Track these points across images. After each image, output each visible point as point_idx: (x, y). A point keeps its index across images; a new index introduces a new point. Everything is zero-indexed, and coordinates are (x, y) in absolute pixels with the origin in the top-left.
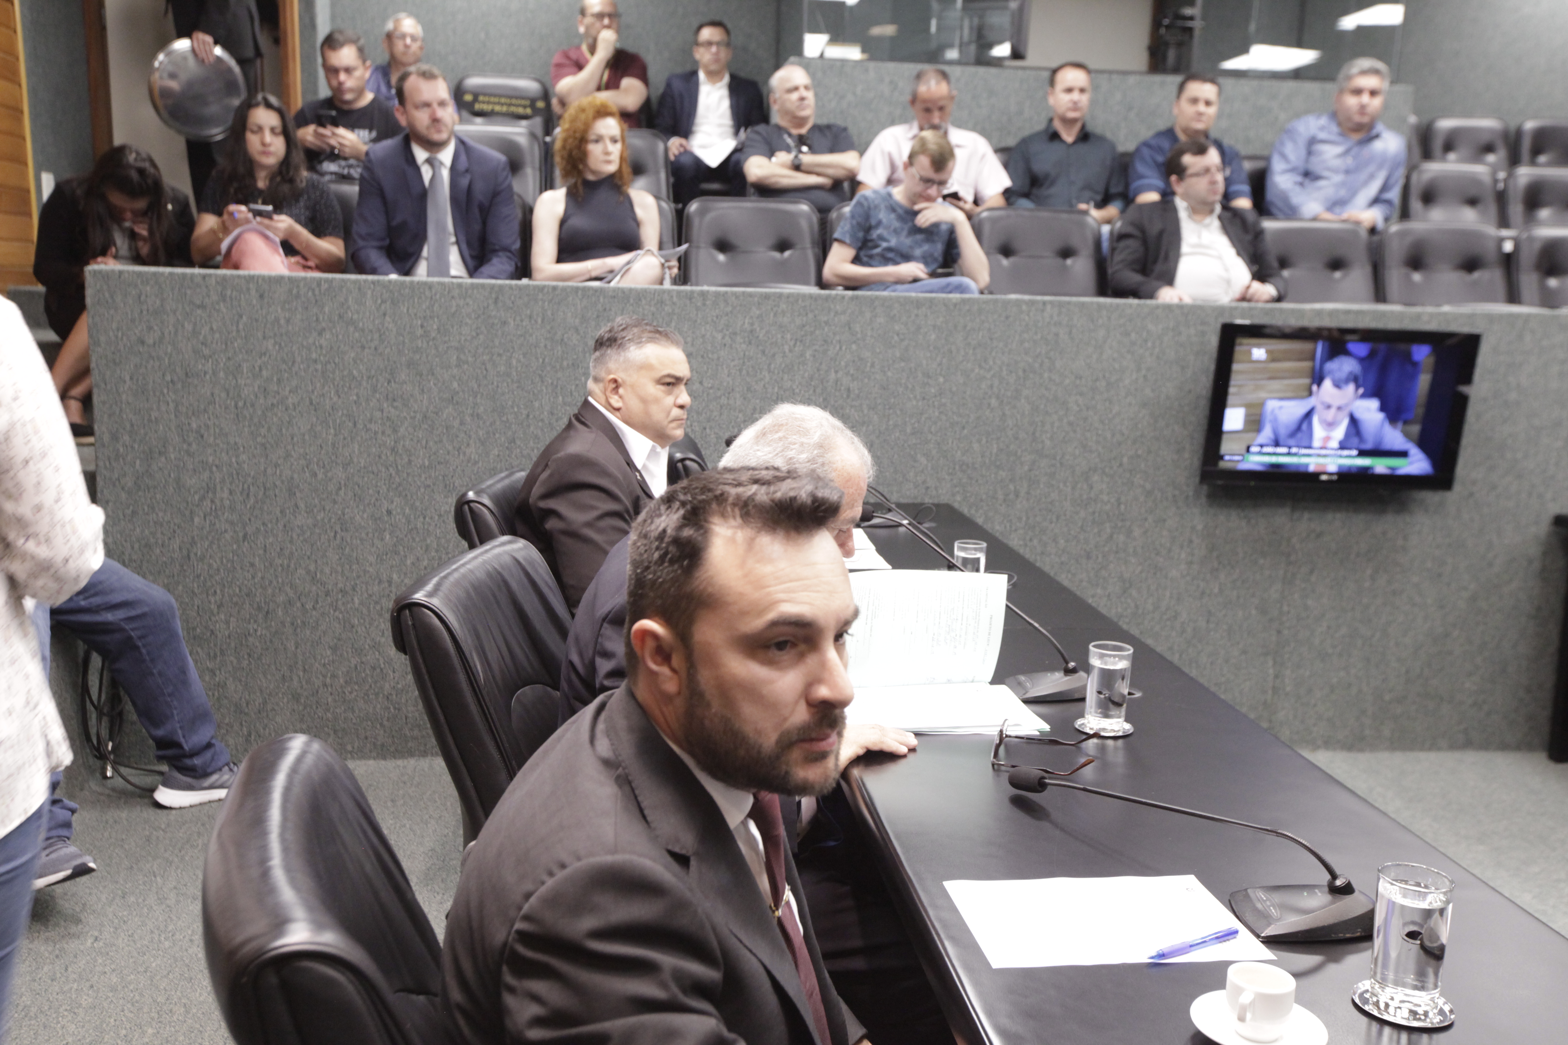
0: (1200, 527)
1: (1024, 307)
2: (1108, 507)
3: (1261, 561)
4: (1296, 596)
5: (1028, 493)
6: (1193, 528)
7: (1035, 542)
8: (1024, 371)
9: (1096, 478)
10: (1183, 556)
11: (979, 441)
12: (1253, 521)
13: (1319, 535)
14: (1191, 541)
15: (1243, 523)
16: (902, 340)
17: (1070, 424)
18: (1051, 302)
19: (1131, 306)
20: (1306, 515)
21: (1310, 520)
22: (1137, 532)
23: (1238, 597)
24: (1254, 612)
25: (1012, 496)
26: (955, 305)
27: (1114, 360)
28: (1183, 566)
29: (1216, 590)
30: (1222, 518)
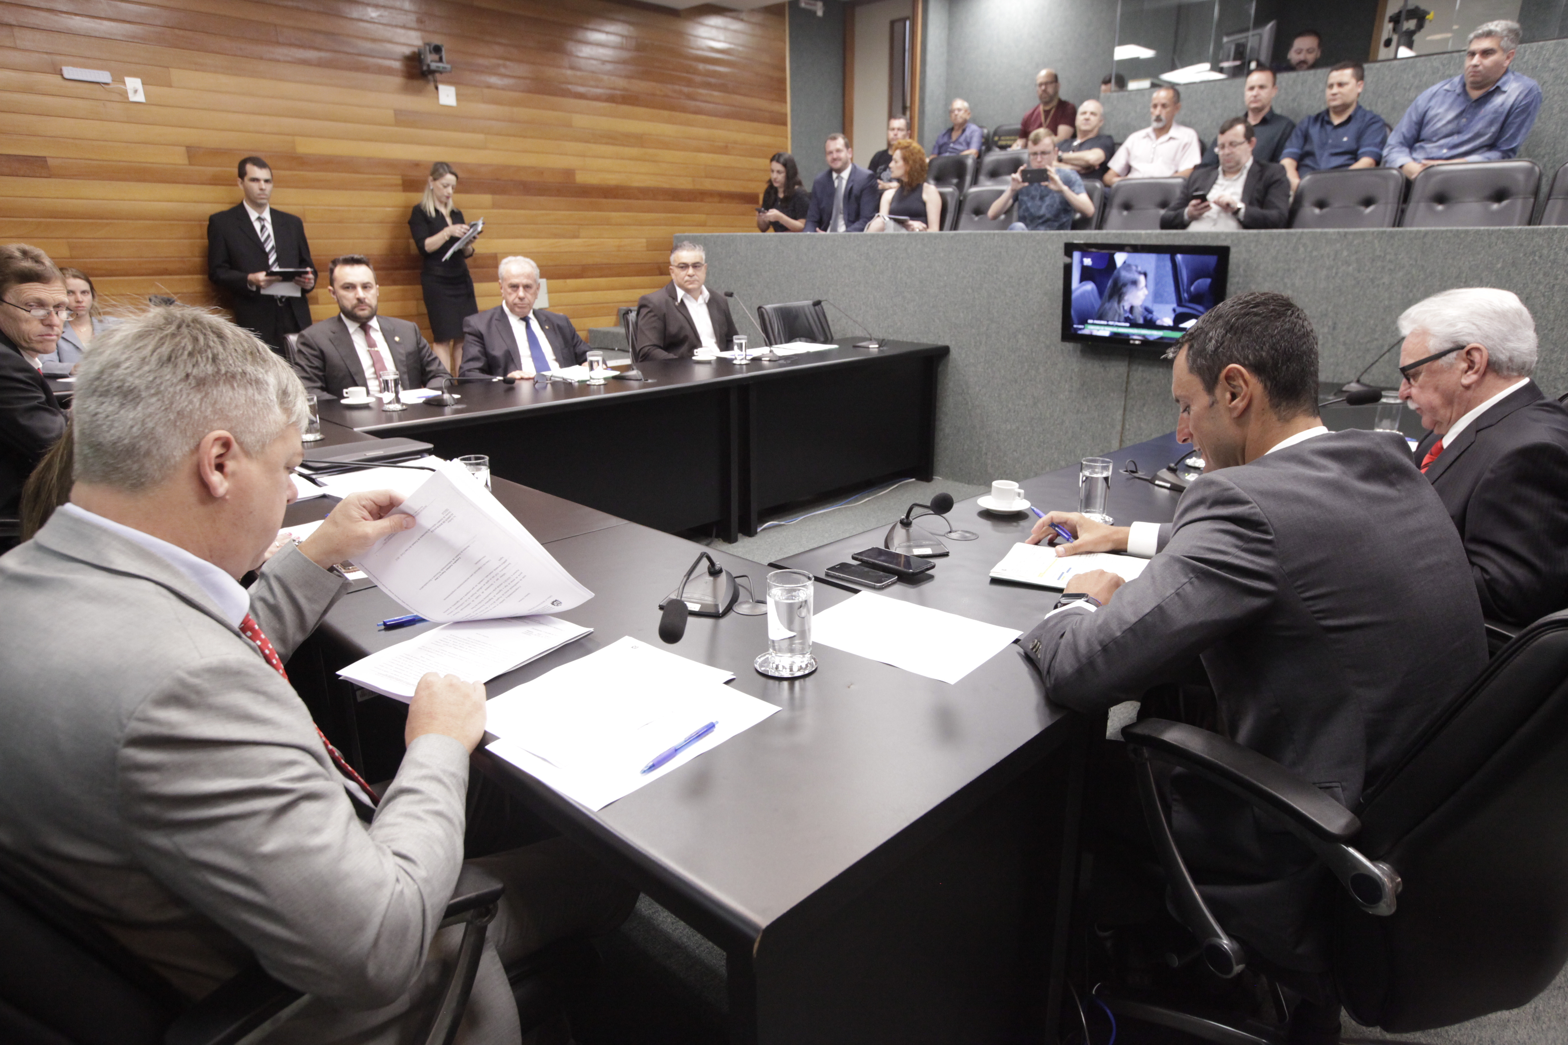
0: (1076, 370)
1: (984, 237)
2: (1026, 354)
3: (1112, 395)
4: (1134, 420)
5: (986, 342)
6: (1073, 370)
7: (990, 370)
8: (984, 273)
9: (1020, 336)
10: (1067, 386)
11: (963, 312)
12: (1108, 369)
13: (1149, 382)
14: (1071, 378)
15: (1102, 370)
16: (928, 257)
17: (1007, 304)
18: (998, 234)
19: (1038, 234)
20: (1140, 368)
21: (1143, 371)
22: (1041, 370)
23: (1099, 416)
24: (1108, 426)
25: (978, 344)
26: (952, 237)
27: (1030, 267)
28: (1067, 393)
29: (1086, 410)
30: (1089, 365)
